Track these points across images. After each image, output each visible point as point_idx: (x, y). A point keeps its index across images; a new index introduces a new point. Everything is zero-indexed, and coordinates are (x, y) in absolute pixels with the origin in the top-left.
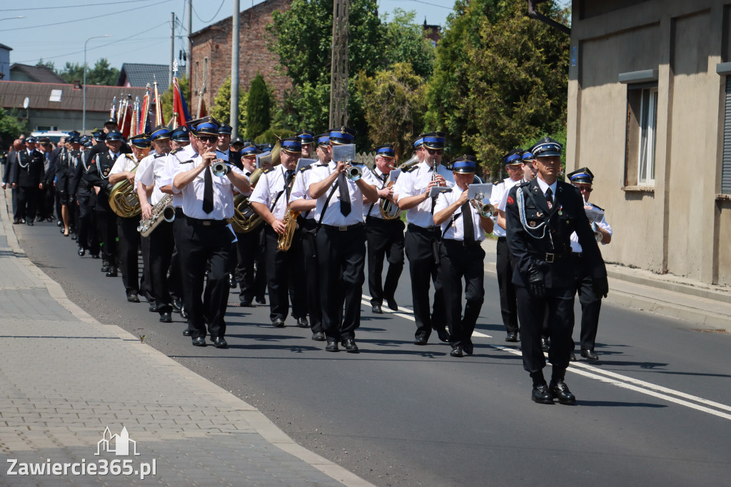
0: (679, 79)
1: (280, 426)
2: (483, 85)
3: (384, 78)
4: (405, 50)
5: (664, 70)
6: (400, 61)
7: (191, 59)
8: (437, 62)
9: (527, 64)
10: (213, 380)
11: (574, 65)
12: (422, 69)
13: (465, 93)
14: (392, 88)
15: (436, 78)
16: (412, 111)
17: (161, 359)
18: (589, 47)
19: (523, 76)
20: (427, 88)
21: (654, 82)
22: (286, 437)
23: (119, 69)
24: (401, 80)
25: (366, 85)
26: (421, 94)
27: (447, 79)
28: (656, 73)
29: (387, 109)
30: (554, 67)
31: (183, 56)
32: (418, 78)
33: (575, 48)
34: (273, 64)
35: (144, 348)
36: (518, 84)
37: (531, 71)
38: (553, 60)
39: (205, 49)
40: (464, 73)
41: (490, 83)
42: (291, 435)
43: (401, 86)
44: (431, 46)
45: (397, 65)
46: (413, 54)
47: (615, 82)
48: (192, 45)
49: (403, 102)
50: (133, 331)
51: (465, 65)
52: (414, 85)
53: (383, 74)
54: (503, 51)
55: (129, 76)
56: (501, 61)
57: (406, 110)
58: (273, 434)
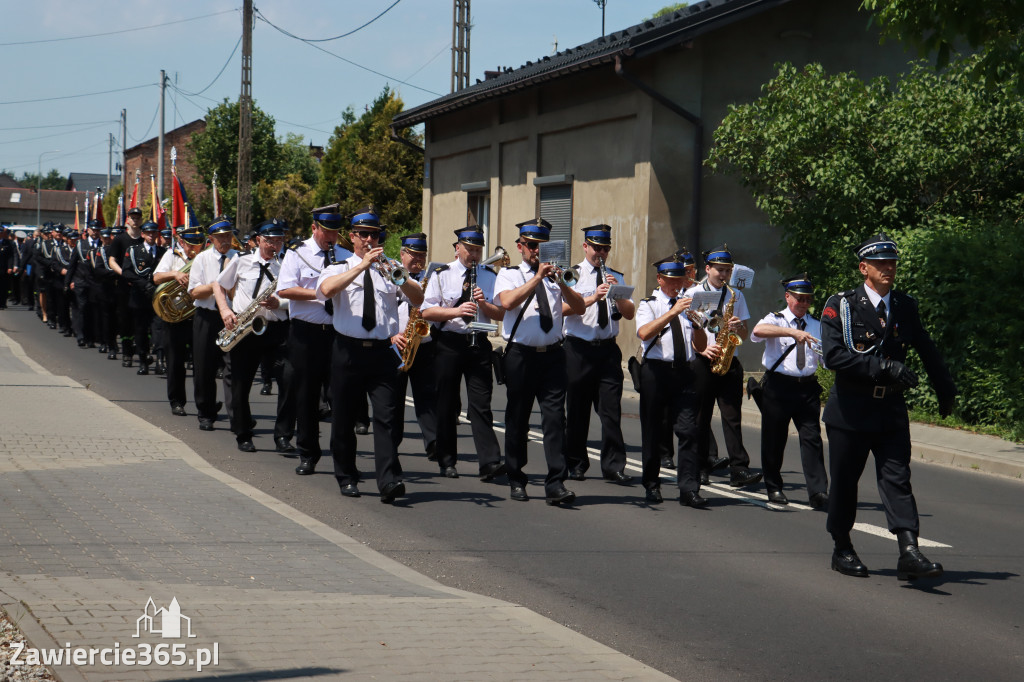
0: (506, 189)
1: (201, 454)
2: (359, 192)
3: (280, 187)
4: (297, 165)
5: (495, 182)
6: (292, 172)
7: (125, 170)
8: (321, 174)
9: (393, 177)
10: (146, 418)
11: (427, 177)
12: (310, 179)
13: (344, 197)
14: (286, 193)
15: (320, 187)
16: (302, 210)
17: (104, 402)
18: (439, 164)
19: (391, 185)
20: (313, 194)
21: (488, 191)
22: (205, 462)
23: (67, 177)
24: (293, 187)
25: (266, 191)
26: (309, 198)
27: (329, 187)
28: (489, 183)
29: (282, 209)
30: (412, 179)
31: (119, 167)
32: (306, 186)
33: (428, 164)
34: (191, 174)
35: (90, 394)
36: (386, 191)
37: (395, 182)
38: (411, 173)
39: (136, 162)
40: (343, 182)
41: (365, 191)
42: (209, 461)
43: (293, 192)
44: (315, 161)
45: (290, 175)
46: (302, 167)
47: (458, 189)
48: (126, 159)
49: (295, 204)
50: (80, 381)
51: (343, 176)
52: (303, 192)
53: (279, 183)
54: (374, 166)
55: (75, 182)
56: (373, 174)
57: (297, 210)
58: (194, 460)
